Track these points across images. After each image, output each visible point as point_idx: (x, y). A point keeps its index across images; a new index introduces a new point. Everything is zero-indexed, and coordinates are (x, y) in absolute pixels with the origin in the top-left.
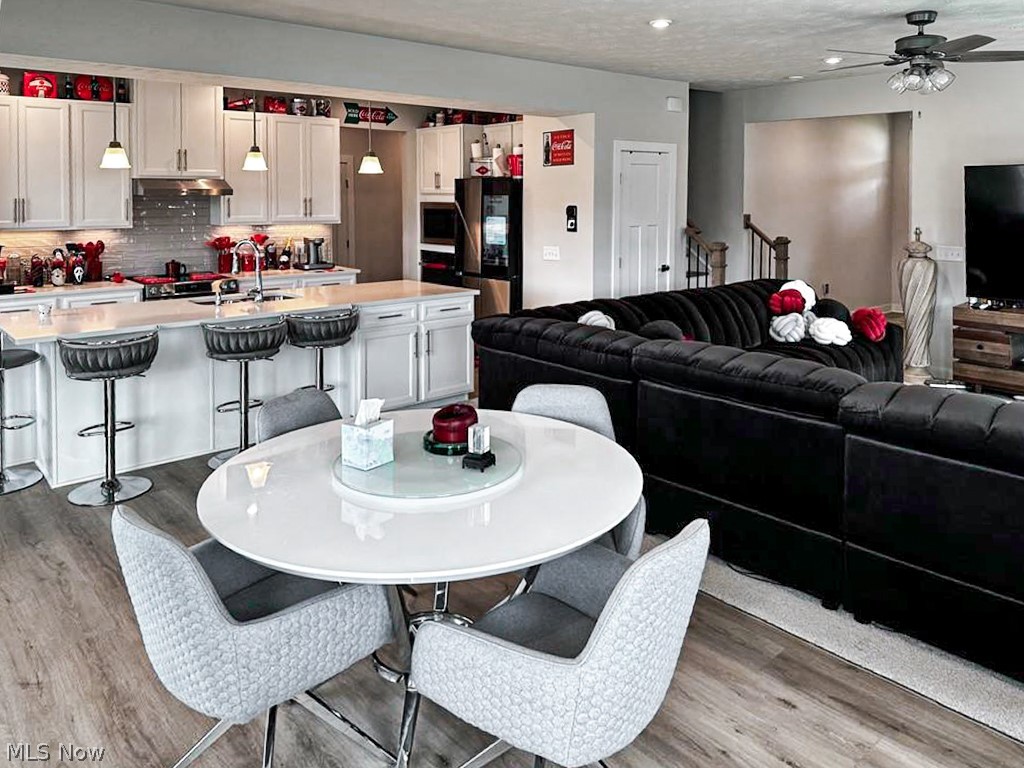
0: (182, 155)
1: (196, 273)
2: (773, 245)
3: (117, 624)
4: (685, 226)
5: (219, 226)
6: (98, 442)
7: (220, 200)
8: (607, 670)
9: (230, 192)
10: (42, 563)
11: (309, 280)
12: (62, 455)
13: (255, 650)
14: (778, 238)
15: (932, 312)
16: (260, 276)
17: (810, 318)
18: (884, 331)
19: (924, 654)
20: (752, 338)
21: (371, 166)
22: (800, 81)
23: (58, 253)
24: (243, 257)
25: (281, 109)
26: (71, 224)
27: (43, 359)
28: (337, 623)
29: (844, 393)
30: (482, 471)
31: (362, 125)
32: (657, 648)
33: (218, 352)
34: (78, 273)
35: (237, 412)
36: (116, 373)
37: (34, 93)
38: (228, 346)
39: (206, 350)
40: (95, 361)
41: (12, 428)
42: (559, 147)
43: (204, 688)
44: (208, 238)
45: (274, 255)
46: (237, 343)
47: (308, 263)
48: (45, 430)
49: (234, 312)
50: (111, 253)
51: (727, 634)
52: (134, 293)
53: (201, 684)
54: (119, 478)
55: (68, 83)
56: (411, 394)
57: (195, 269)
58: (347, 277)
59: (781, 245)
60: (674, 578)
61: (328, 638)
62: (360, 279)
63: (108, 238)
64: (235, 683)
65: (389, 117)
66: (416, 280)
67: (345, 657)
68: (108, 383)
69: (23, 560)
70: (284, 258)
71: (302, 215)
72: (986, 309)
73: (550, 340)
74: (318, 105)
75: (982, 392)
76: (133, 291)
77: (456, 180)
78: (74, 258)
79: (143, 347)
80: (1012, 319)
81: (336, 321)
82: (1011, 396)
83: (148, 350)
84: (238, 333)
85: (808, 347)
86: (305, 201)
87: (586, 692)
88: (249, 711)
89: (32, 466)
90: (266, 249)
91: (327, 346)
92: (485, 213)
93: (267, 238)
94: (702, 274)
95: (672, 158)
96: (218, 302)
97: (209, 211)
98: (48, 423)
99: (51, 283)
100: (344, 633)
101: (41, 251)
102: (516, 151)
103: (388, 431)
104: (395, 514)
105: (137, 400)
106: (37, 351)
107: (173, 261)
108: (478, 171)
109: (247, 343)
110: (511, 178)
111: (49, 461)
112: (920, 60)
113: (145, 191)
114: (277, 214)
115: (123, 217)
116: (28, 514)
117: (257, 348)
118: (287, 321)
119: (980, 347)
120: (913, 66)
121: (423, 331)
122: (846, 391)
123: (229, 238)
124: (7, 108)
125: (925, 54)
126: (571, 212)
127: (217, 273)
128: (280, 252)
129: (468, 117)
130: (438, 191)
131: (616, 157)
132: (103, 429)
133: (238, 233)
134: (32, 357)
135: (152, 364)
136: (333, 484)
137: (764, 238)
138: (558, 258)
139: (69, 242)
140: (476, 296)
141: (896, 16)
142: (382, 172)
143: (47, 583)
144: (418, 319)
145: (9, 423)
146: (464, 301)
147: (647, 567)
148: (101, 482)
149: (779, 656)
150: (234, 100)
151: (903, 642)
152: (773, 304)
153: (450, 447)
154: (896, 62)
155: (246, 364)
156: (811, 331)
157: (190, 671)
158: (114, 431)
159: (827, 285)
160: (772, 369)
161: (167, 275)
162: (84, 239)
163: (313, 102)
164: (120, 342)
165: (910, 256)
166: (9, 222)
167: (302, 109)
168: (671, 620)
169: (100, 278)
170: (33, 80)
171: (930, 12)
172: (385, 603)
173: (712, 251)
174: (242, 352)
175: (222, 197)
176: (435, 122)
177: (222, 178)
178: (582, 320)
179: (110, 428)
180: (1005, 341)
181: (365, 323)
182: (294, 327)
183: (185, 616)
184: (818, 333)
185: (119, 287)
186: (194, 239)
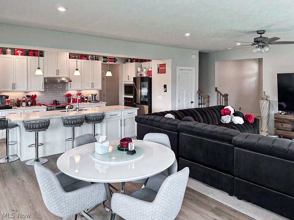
0: (58, 71)
1: (61, 103)
2: (223, 96)
3: (38, 196)
4: (198, 90)
5: (68, 91)
6: (33, 149)
7: (68, 84)
8: (160, 205)
9: (71, 81)
10: (18, 181)
11: (92, 105)
12: (24, 152)
13: (70, 199)
14: (225, 94)
15: (269, 115)
16: (78, 104)
17: (232, 116)
18: (254, 120)
19: (256, 208)
20: (215, 122)
21: (109, 74)
22: (230, 50)
23: (24, 98)
24: (75, 99)
25: (85, 58)
26: (28, 90)
27: (19, 126)
28: (92, 193)
29: (233, 136)
30: (132, 155)
31: (107, 63)
32: (174, 200)
33: (66, 125)
34: (29, 103)
35: (71, 141)
36: (38, 130)
37: (17, 54)
38: (69, 123)
39: (63, 124)
40: (33, 127)
41: (11, 145)
42: (161, 68)
43: (57, 209)
44: (65, 94)
45: (83, 98)
46: (71, 122)
47: (92, 101)
48: (20, 145)
49: (71, 114)
50: (38, 98)
51: (202, 202)
52: (44, 109)
53: (56, 208)
54: (39, 159)
55: (27, 52)
56: (119, 137)
57: (61, 102)
58: (103, 105)
59: (226, 96)
60: (178, 182)
61: (90, 197)
62: (107, 105)
63: (37, 94)
64: (65, 208)
65: (115, 60)
66: (123, 105)
67: (94, 203)
68: (37, 133)
69: (13, 179)
70: (86, 99)
71: (91, 88)
72: (284, 114)
73: (156, 122)
74: (95, 57)
75: (283, 138)
76: (44, 108)
77: (134, 78)
78: (28, 99)
79: (46, 123)
80: (291, 117)
81: (98, 116)
82: (291, 139)
83: (47, 124)
84: (71, 120)
85: (231, 125)
86: (92, 83)
87: (154, 211)
88: (69, 215)
89: (16, 155)
90: (81, 97)
91: (96, 123)
92: (141, 87)
93: (81, 94)
94: (203, 104)
95: (194, 72)
96: (67, 111)
97: (65, 87)
98: (20, 144)
99: (22, 106)
100: (94, 196)
101: (19, 97)
102: (150, 70)
103: (107, 144)
104: (109, 166)
105: (44, 138)
106: (18, 124)
107: (55, 100)
108: (140, 75)
109: (74, 122)
110: (149, 77)
111: (21, 154)
112: (261, 44)
113: (48, 81)
114: (84, 87)
115: (42, 88)
116: (15, 168)
117: (77, 123)
118: (85, 116)
119: (282, 125)
120: (259, 45)
121: (123, 119)
122: (234, 135)
123: (71, 94)
124: (10, 58)
125: (262, 42)
126: (165, 86)
127: (67, 104)
128: (85, 98)
129: (137, 60)
130: (129, 81)
131: (178, 71)
132: (35, 145)
133: (73, 93)
134: (17, 125)
135: (48, 127)
136: (93, 158)
137: (221, 94)
138: (161, 99)
139: (27, 95)
140: (138, 110)
141: (254, 32)
142: (112, 76)
143: (19, 185)
144: (121, 116)
145: (10, 143)
146: (134, 111)
147: (170, 178)
148: (34, 160)
149: (215, 208)
150: (72, 56)
151: (250, 205)
152: (222, 113)
153: (124, 149)
154: (254, 44)
155: (74, 128)
156: (232, 120)
157: (54, 204)
158: (38, 146)
159: (240, 108)
160: (215, 129)
161: (53, 104)
162: (31, 94)
163: (94, 56)
164: (39, 122)
165: (262, 99)
166: (11, 89)
167: (91, 58)
168: (178, 193)
169: (35, 105)
170: (17, 51)
171: (263, 31)
172: (105, 189)
173: (205, 97)
174: (73, 125)
175: (69, 83)
176: (128, 62)
177: (69, 77)
178: (166, 116)
179: (37, 145)
180: (289, 124)
181: (107, 117)
182: (87, 118)
183: (52, 190)
184: (234, 121)
185: (40, 107)
186: (61, 94)
